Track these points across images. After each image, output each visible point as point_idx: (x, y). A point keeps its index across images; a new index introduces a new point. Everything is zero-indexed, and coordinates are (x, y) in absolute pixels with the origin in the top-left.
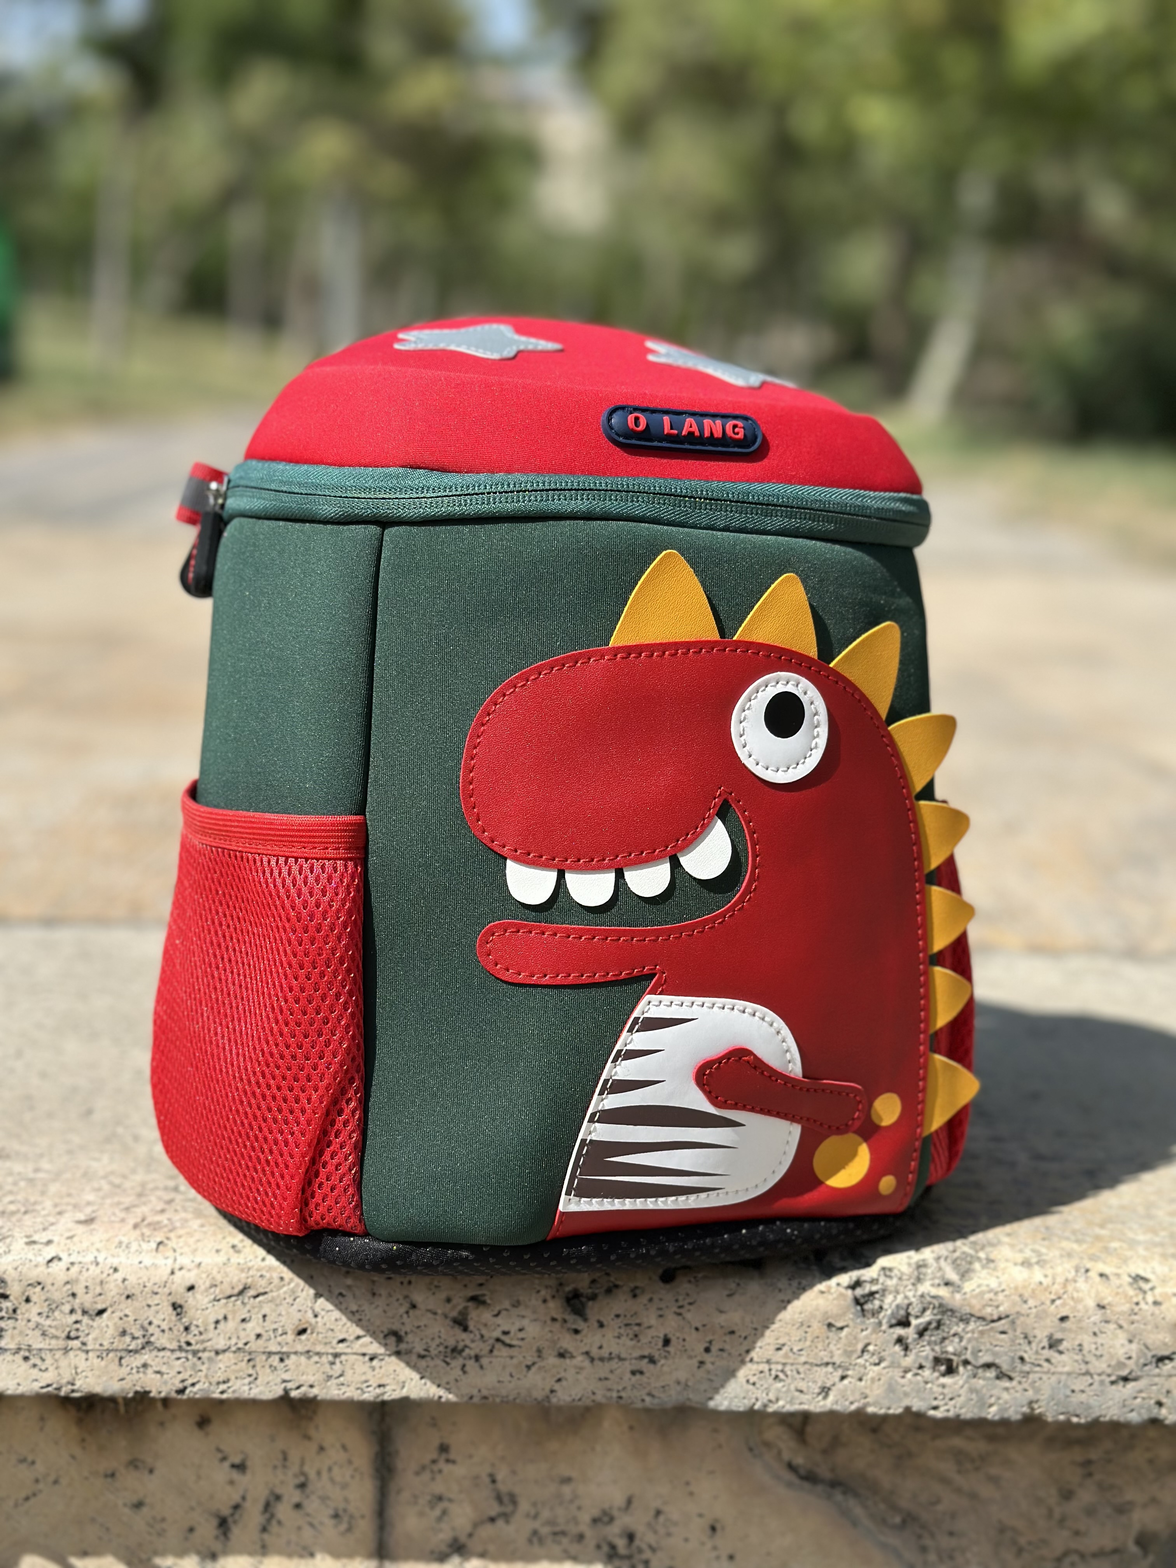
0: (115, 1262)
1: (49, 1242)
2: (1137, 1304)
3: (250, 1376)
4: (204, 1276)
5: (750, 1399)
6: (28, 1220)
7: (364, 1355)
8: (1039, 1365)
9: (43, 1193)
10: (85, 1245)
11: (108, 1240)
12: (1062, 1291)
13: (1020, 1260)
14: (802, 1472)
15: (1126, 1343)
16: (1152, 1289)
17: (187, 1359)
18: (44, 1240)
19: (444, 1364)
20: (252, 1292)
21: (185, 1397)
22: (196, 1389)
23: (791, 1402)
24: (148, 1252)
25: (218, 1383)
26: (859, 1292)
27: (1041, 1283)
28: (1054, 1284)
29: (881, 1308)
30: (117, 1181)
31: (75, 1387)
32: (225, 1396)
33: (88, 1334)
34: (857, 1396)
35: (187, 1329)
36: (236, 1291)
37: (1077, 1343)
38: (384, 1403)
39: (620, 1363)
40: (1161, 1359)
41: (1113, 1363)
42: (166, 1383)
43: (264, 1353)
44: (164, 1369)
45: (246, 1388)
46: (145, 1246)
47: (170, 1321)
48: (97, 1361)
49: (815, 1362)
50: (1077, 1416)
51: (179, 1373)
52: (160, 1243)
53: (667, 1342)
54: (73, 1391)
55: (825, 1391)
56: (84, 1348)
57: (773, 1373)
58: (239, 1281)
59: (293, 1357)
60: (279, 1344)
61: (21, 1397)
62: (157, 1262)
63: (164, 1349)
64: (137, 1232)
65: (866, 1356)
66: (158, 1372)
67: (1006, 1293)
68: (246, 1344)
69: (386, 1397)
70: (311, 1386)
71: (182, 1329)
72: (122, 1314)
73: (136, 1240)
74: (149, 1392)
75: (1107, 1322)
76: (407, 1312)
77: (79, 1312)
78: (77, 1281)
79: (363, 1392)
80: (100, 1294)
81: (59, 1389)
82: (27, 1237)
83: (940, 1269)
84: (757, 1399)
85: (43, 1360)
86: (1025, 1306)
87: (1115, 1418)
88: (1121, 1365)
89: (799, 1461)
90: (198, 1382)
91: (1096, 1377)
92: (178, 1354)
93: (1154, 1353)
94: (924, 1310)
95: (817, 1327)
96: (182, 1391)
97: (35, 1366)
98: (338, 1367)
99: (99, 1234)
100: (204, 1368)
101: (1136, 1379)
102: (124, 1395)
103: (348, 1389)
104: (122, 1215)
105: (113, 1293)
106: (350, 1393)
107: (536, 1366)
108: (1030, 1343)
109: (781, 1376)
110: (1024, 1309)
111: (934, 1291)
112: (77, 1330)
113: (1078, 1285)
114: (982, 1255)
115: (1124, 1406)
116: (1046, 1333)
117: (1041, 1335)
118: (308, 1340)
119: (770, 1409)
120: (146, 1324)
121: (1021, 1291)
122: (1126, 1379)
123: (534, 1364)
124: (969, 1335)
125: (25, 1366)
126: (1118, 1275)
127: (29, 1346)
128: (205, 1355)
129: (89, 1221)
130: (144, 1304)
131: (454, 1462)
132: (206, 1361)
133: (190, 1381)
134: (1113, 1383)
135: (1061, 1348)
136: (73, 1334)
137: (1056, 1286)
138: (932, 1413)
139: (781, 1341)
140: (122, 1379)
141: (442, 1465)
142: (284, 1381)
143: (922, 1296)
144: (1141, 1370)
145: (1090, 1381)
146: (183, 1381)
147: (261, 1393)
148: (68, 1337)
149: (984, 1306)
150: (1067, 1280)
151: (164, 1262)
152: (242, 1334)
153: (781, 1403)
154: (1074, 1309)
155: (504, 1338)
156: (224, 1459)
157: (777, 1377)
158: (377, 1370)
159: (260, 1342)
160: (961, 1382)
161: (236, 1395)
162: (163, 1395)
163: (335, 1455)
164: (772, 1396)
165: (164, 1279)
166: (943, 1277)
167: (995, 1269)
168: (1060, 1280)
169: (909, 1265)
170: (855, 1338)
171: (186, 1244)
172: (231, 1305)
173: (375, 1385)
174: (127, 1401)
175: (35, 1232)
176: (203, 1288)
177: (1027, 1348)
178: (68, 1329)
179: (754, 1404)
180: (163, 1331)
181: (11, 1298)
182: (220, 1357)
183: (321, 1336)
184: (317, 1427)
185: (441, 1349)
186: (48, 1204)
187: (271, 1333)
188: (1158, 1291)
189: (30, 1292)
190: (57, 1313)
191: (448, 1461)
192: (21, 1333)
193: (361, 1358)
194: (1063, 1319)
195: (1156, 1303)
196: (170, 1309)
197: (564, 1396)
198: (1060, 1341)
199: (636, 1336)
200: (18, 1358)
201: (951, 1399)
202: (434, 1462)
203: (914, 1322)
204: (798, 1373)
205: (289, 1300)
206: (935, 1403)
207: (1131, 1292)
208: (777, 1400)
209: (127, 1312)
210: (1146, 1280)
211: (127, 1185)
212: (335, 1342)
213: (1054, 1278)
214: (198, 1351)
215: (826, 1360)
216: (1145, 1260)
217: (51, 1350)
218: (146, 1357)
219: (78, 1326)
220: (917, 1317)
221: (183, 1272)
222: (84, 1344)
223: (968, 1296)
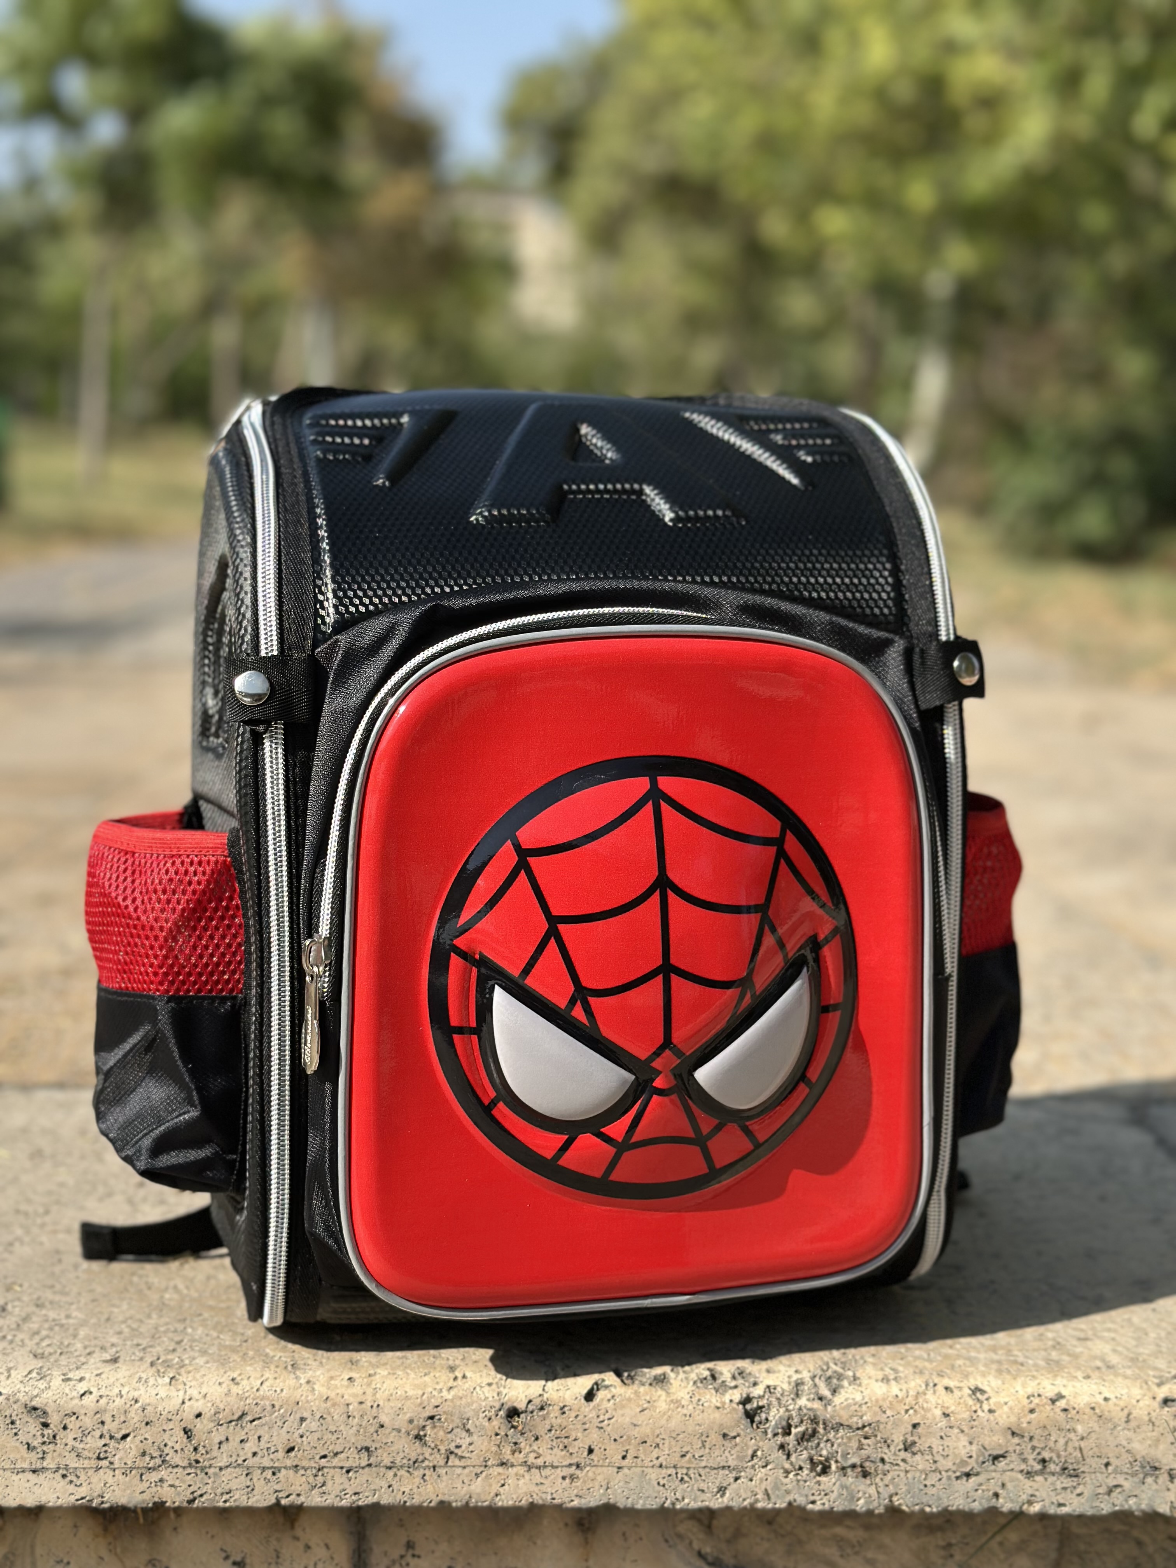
0: (136, 1394)
1: (82, 1379)
2: (975, 1412)
3: (248, 1487)
4: (209, 1405)
5: (660, 1498)
6: (63, 1361)
7: (342, 1468)
8: (897, 1465)
9: (75, 1336)
10: (112, 1380)
11: (130, 1376)
12: (914, 1402)
13: (880, 1377)
14: (710, 1559)
15: (967, 1444)
16: (987, 1399)
17: (197, 1475)
18: (78, 1378)
19: (408, 1475)
20: (249, 1418)
21: (195, 1505)
22: (203, 1499)
23: (695, 1500)
24: (163, 1385)
25: (222, 1494)
26: (748, 1407)
27: (897, 1396)
28: (907, 1397)
29: (767, 1419)
30: (135, 1326)
31: (105, 1499)
32: (228, 1504)
33: (115, 1455)
34: (749, 1494)
35: (195, 1449)
36: (236, 1417)
37: (927, 1445)
38: (359, 1508)
39: (553, 1471)
40: (996, 1458)
41: (958, 1461)
42: (179, 1494)
43: (259, 1468)
44: (177, 1483)
45: (245, 1497)
46: (160, 1381)
47: (182, 1442)
48: (121, 1477)
49: (714, 1466)
50: (930, 1506)
51: (190, 1486)
52: (172, 1378)
53: (591, 1451)
54: (102, 1503)
55: (722, 1490)
56: (112, 1466)
57: (679, 1476)
58: (238, 1408)
59: (283, 1470)
60: (272, 1460)
61: (59, 1508)
62: (171, 1394)
63: (177, 1466)
64: (154, 1369)
65: (755, 1460)
66: (171, 1486)
67: (869, 1404)
68: (244, 1461)
69: (360, 1503)
70: (298, 1495)
71: (192, 1450)
72: (142, 1438)
73: (153, 1375)
74: (166, 1502)
75: (951, 1427)
76: (377, 1432)
77: (107, 1436)
78: (105, 1411)
79: (342, 1500)
80: (124, 1422)
81: (91, 1501)
82: (64, 1375)
83: (815, 1385)
84: (667, 1499)
85: (78, 1477)
86: (885, 1416)
87: (961, 1507)
88: (963, 1463)
89: (707, 1550)
90: (205, 1493)
91: (943, 1473)
92: (189, 1470)
93: (990, 1452)
94: (802, 1422)
95: (715, 1438)
96: (192, 1501)
97: (71, 1482)
98: (320, 1479)
99: (123, 1371)
100: (210, 1481)
101: (977, 1474)
102: (144, 1505)
103: (329, 1497)
104: (141, 1354)
105: (135, 1420)
106: (330, 1500)
107: (484, 1474)
108: (889, 1446)
109: (686, 1478)
110: (883, 1418)
111: (809, 1405)
112: (106, 1452)
113: (927, 1397)
114: (850, 1373)
115: (968, 1497)
116: (902, 1438)
117: (898, 1439)
118: (296, 1456)
119: (678, 1506)
120: (162, 1446)
121: (881, 1403)
122: (968, 1475)
123: (481, 1473)
124: (840, 1440)
125: (63, 1482)
126: (960, 1388)
127: (66, 1465)
128: (211, 1471)
129: (115, 1360)
130: (160, 1429)
131: (419, 1557)
132: (212, 1476)
133: (199, 1493)
134: (957, 1478)
135: (915, 1449)
136: (102, 1456)
137: (910, 1398)
138: (810, 1506)
139: (685, 1449)
140: (142, 1492)
141: (409, 1558)
142: (276, 1491)
143: (800, 1409)
144: (981, 1467)
145: (939, 1476)
146: (193, 1493)
147: (257, 1501)
148: (99, 1458)
149: (851, 1416)
150: (918, 1393)
151: (176, 1394)
152: (241, 1453)
153: (686, 1501)
154: (924, 1417)
155: (456, 1451)
156: (227, 1558)
157: (682, 1479)
158: (353, 1481)
159: (256, 1459)
160: (833, 1480)
161: (237, 1504)
162: (177, 1504)
163: (320, 1552)
164: (679, 1496)
165: (177, 1408)
166: (817, 1393)
167: (860, 1385)
168: (912, 1393)
169: (789, 1383)
170: (746, 1445)
171: (194, 1379)
172: (231, 1428)
173: (351, 1493)
174: (145, 1510)
175: (70, 1370)
176: (208, 1415)
177: (887, 1451)
178: (98, 1451)
179: (664, 1503)
180: (176, 1451)
181: (51, 1426)
182: (223, 1472)
183: (306, 1453)
184: (304, 1529)
185: (405, 1461)
186: (79, 1346)
187: (265, 1451)
188: (992, 1401)
189: (67, 1421)
190: (89, 1437)
191: (414, 1556)
192: (60, 1455)
193: (338, 1470)
194: (915, 1426)
195: (991, 1411)
196: (183, 1432)
197: (506, 1500)
198: (914, 1443)
199: (565, 1447)
200: (58, 1476)
201: (826, 1495)
202: (402, 1557)
203: (793, 1431)
204: (700, 1475)
205: (280, 1423)
206: (812, 1498)
207: (970, 1402)
208: (683, 1499)
209: (147, 1436)
210: (983, 1392)
211: (143, 1329)
212: (318, 1457)
213: (908, 1392)
214: (205, 1467)
215: (721, 1465)
216: (984, 1375)
217: (84, 1469)
218: (163, 1473)
219: (106, 1448)
220: (796, 1427)
221: (192, 1402)
222: (111, 1463)
223: (838, 1408)
